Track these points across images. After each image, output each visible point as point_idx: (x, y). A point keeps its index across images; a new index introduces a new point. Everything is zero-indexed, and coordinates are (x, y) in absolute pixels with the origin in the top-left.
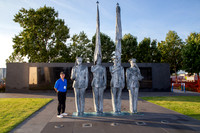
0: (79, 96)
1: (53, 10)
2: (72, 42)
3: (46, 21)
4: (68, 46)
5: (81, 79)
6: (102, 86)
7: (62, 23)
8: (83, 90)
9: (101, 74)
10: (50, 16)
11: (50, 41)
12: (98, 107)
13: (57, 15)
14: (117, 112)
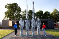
0: (21, 29)
1: (16, 4)
2: (22, 13)
3: (14, 7)
4: (21, 14)
5: (22, 24)
6: (28, 27)
7: (19, 7)
8: (23, 28)
9: (28, 23)
10: (15, 6)
11: (15, 13)
12: (27, 33)
13: (17, 5)
14: (33, 35)
